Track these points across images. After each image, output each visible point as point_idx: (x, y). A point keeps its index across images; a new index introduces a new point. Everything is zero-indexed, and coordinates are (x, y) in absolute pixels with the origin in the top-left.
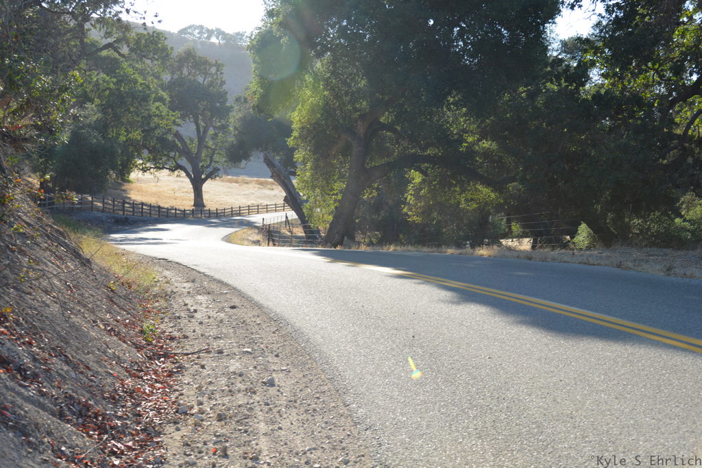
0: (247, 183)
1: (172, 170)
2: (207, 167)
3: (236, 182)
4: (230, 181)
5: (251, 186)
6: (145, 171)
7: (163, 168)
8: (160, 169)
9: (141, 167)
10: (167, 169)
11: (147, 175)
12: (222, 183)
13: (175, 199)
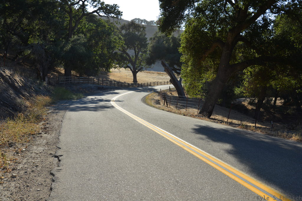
0: (153, 73)
1: (125, 68)
2: (139, 67)
3: (150, 73)
4: (147, 73)
5: (155, 74)
6: (115, 68)
7: (122, 67)
8: (121, 67)
9: (114, 67)
10: (123, 67)
11: (116, 70)
12: (144, 73)
13: (126, 79)
